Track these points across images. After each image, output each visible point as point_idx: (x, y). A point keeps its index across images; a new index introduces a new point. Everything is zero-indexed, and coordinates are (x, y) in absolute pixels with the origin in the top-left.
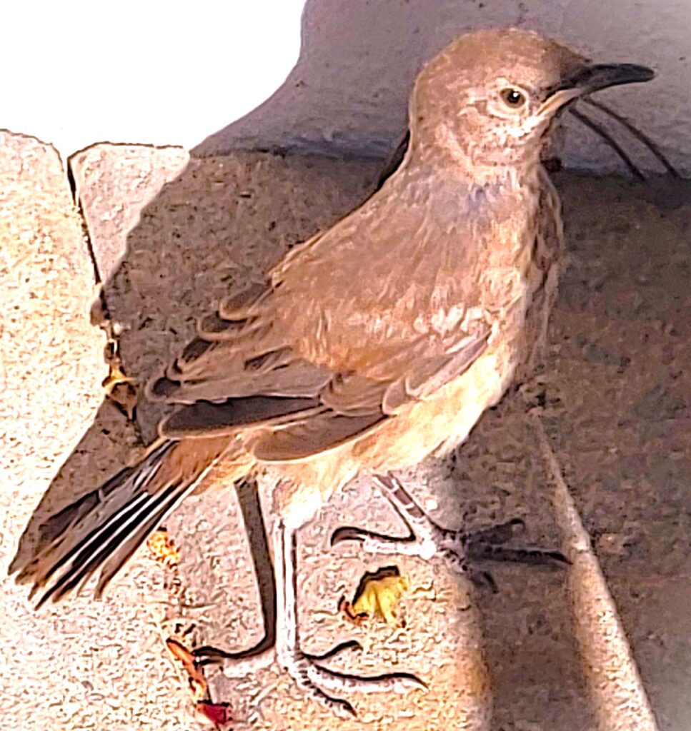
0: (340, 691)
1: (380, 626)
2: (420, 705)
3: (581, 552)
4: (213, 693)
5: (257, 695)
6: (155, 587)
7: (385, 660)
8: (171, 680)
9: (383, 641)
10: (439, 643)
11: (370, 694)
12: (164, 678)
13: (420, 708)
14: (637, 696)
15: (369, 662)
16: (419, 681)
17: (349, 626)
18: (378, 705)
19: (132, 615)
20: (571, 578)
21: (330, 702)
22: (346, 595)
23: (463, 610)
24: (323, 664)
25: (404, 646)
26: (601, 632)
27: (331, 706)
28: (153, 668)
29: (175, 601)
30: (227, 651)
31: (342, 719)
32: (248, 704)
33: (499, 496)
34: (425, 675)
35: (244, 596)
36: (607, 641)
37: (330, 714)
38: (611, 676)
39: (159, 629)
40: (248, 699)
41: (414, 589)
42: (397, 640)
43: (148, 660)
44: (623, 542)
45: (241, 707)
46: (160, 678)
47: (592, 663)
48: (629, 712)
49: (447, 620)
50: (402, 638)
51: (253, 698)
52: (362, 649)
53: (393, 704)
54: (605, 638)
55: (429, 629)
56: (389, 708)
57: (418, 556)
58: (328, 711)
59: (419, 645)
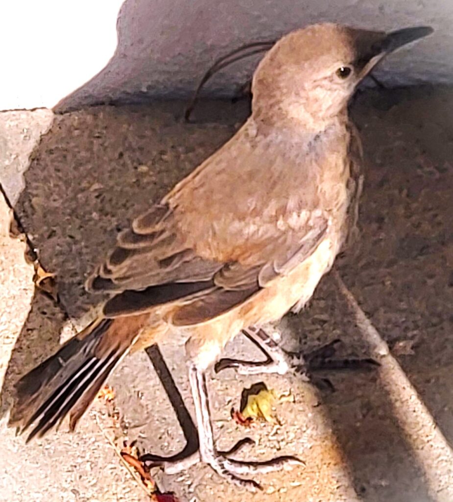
0: (247, 474)
1: (263, 424)
2: (303, 476)
3: (384, 356)
4: (159, 486)
5: (192, 484)
6: (103, 417)
7: (272, 448)
8: (130, 481)
9: (267, 435)
10: (304, 432)
11: (268, 473)
12: (126, 480)
13: (304, 479)
14: (447, 451)
15: (262, 451)
16: (298, 460)
17: (242, 428)
18: (274, 480)
19: (93, 439)
20: (382, 375)
21: (243, 483)
22: (234, 407)
23: (315, 407)
24: (232, 457)
25: (282, 438)
26: (411, 409)
27: (245, 485)
28: (116, 474)
29: (118, 425)
30: (163, 456)
31: (254, 494)
32: (187, 491)
33: (320, 324)
34: (301, 455)
35: (166, 416)
36: (417, 416)
37: (244, 491)
38: (426, 439)
39: (114, 447)
40: (186, 487)
41: (279, 396)
42: (276, 433)
43: (112, 469)
44: (410, 346)
45: (182, 494)
46: (123, 480)
47: (410, 433)
48: (444, 464)
49: (307, 416)
50: (279, 432)
51: (189, 486)
52: (254, 442)
53: (285, 478)
54: (415, 414)
55: (296, 423)
56: (283, 481)
57: (277, 373)
58: (243, 489)
59: (292, 435)
